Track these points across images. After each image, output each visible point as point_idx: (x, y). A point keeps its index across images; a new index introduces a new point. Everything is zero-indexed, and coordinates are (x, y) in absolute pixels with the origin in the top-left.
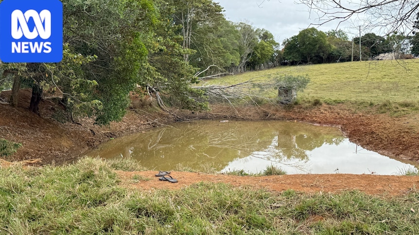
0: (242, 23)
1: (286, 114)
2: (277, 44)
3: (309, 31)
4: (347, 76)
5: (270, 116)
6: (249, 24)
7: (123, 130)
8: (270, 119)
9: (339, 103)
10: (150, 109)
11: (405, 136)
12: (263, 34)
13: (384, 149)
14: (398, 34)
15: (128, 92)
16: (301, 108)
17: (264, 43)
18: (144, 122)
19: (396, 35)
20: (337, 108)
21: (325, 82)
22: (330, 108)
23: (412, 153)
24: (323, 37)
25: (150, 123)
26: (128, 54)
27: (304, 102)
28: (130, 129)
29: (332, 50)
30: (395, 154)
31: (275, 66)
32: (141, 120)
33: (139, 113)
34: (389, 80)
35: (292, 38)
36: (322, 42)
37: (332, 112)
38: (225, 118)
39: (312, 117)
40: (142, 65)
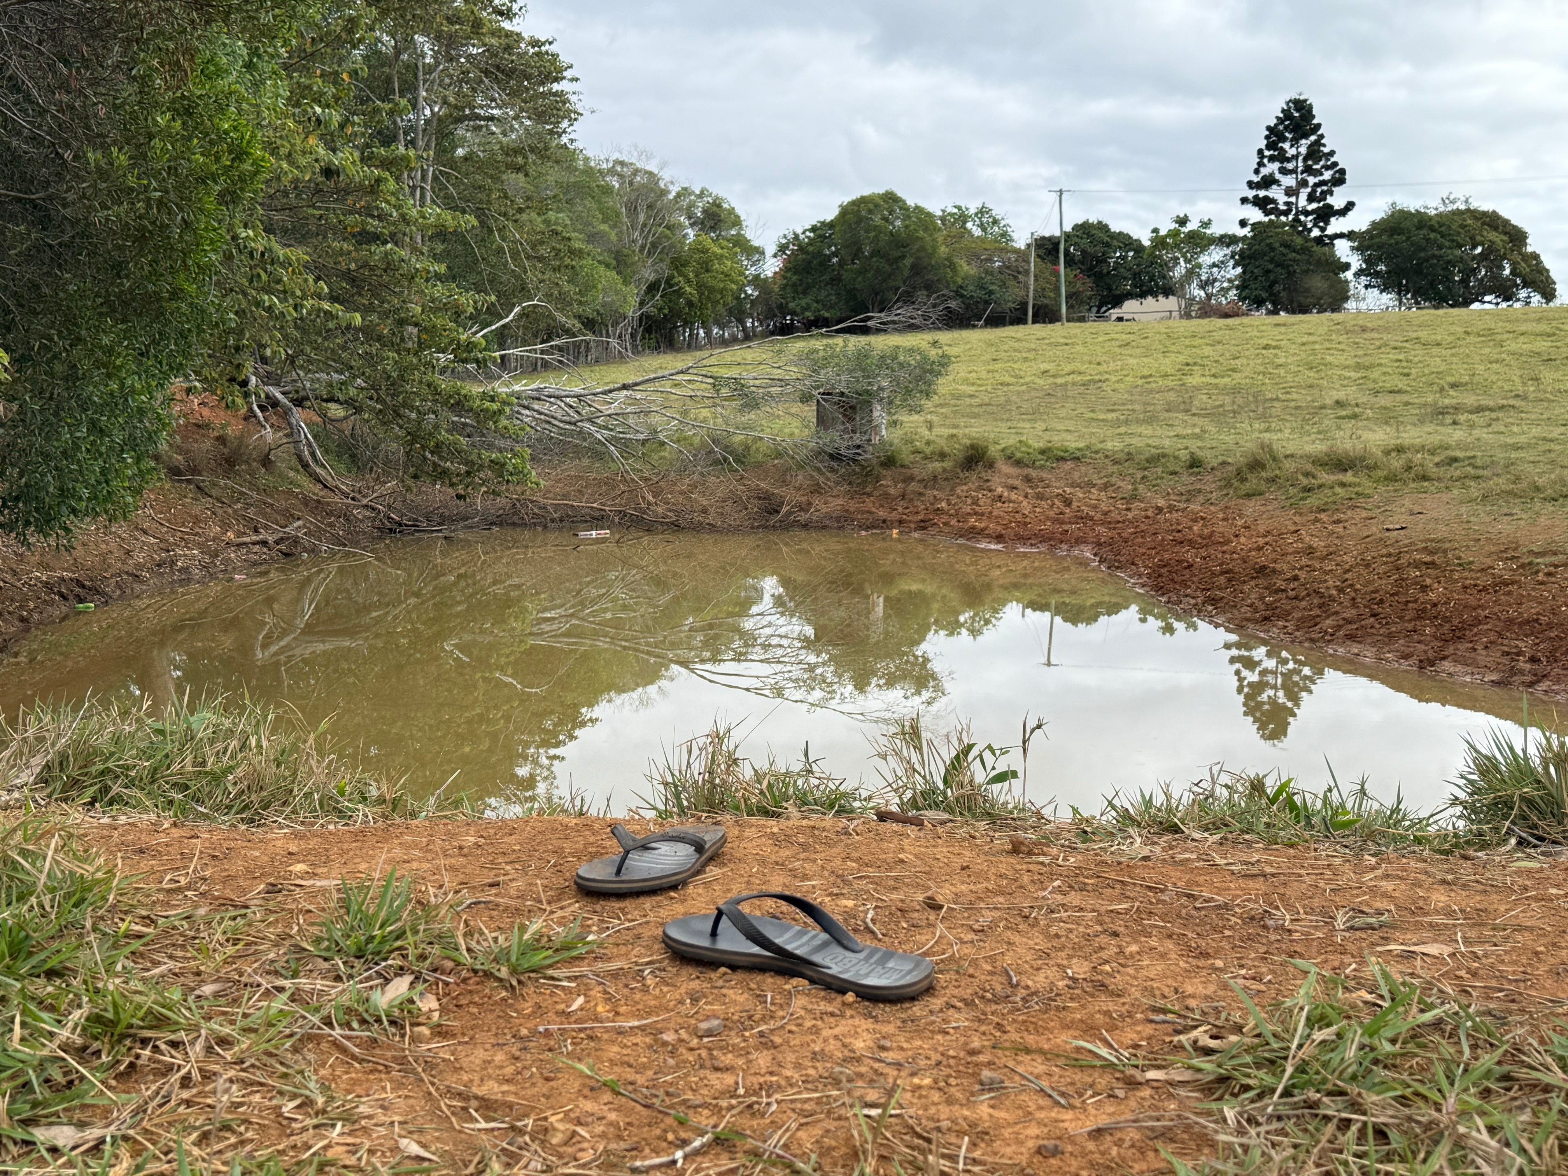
0: (622, 163)
1: (853, 506)
2: (755, 252)
3: (877, 206)
4: (1044, 366)
5: (789, 513)
6: (652, 167)
7: (140, 566)
8: (787, 526)
9: (1063, 459)
10: (264, 477)
11: (1428, 581)
12: (704, 211)
13: (1351, 637)
14: (1192, 226)
15: (167, 377)
16: (911, 478)
17: (709, 244)
18: (239, 534)
19: (1184, 229)
20: (1059, 479)
21: (971, 389)
22: (1028, 479)
23: (1495, 654)
24: (926, 229)
25: (271, 539)
26: (166, 134)
27: (918, 457)
28: (173, 563)
29: (959, 281)
30: (1414, 660)
31: (747, 338)
32: (225, 526)
33: (214, 492)
34: (1209, 380)
35: (813, 229)
36: (923, 249)
37: (1040, 497)
38: (598, 520)
39: (962, 518)
40: (235, 238)
